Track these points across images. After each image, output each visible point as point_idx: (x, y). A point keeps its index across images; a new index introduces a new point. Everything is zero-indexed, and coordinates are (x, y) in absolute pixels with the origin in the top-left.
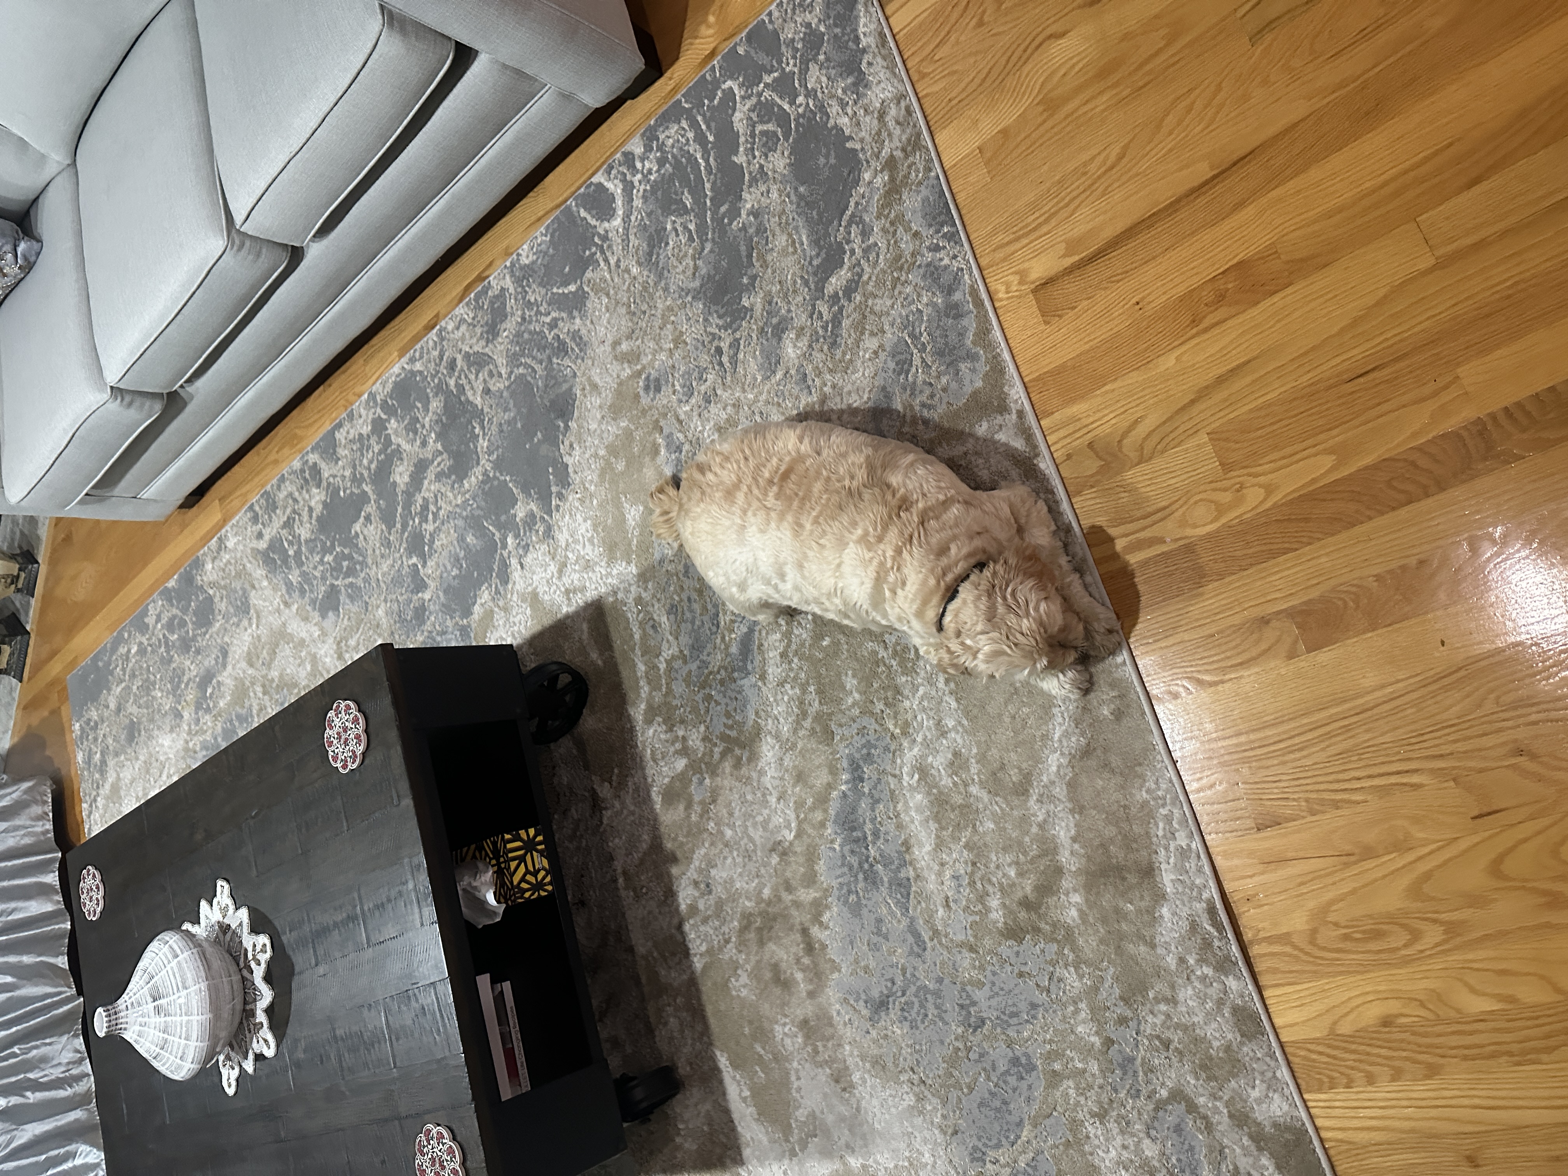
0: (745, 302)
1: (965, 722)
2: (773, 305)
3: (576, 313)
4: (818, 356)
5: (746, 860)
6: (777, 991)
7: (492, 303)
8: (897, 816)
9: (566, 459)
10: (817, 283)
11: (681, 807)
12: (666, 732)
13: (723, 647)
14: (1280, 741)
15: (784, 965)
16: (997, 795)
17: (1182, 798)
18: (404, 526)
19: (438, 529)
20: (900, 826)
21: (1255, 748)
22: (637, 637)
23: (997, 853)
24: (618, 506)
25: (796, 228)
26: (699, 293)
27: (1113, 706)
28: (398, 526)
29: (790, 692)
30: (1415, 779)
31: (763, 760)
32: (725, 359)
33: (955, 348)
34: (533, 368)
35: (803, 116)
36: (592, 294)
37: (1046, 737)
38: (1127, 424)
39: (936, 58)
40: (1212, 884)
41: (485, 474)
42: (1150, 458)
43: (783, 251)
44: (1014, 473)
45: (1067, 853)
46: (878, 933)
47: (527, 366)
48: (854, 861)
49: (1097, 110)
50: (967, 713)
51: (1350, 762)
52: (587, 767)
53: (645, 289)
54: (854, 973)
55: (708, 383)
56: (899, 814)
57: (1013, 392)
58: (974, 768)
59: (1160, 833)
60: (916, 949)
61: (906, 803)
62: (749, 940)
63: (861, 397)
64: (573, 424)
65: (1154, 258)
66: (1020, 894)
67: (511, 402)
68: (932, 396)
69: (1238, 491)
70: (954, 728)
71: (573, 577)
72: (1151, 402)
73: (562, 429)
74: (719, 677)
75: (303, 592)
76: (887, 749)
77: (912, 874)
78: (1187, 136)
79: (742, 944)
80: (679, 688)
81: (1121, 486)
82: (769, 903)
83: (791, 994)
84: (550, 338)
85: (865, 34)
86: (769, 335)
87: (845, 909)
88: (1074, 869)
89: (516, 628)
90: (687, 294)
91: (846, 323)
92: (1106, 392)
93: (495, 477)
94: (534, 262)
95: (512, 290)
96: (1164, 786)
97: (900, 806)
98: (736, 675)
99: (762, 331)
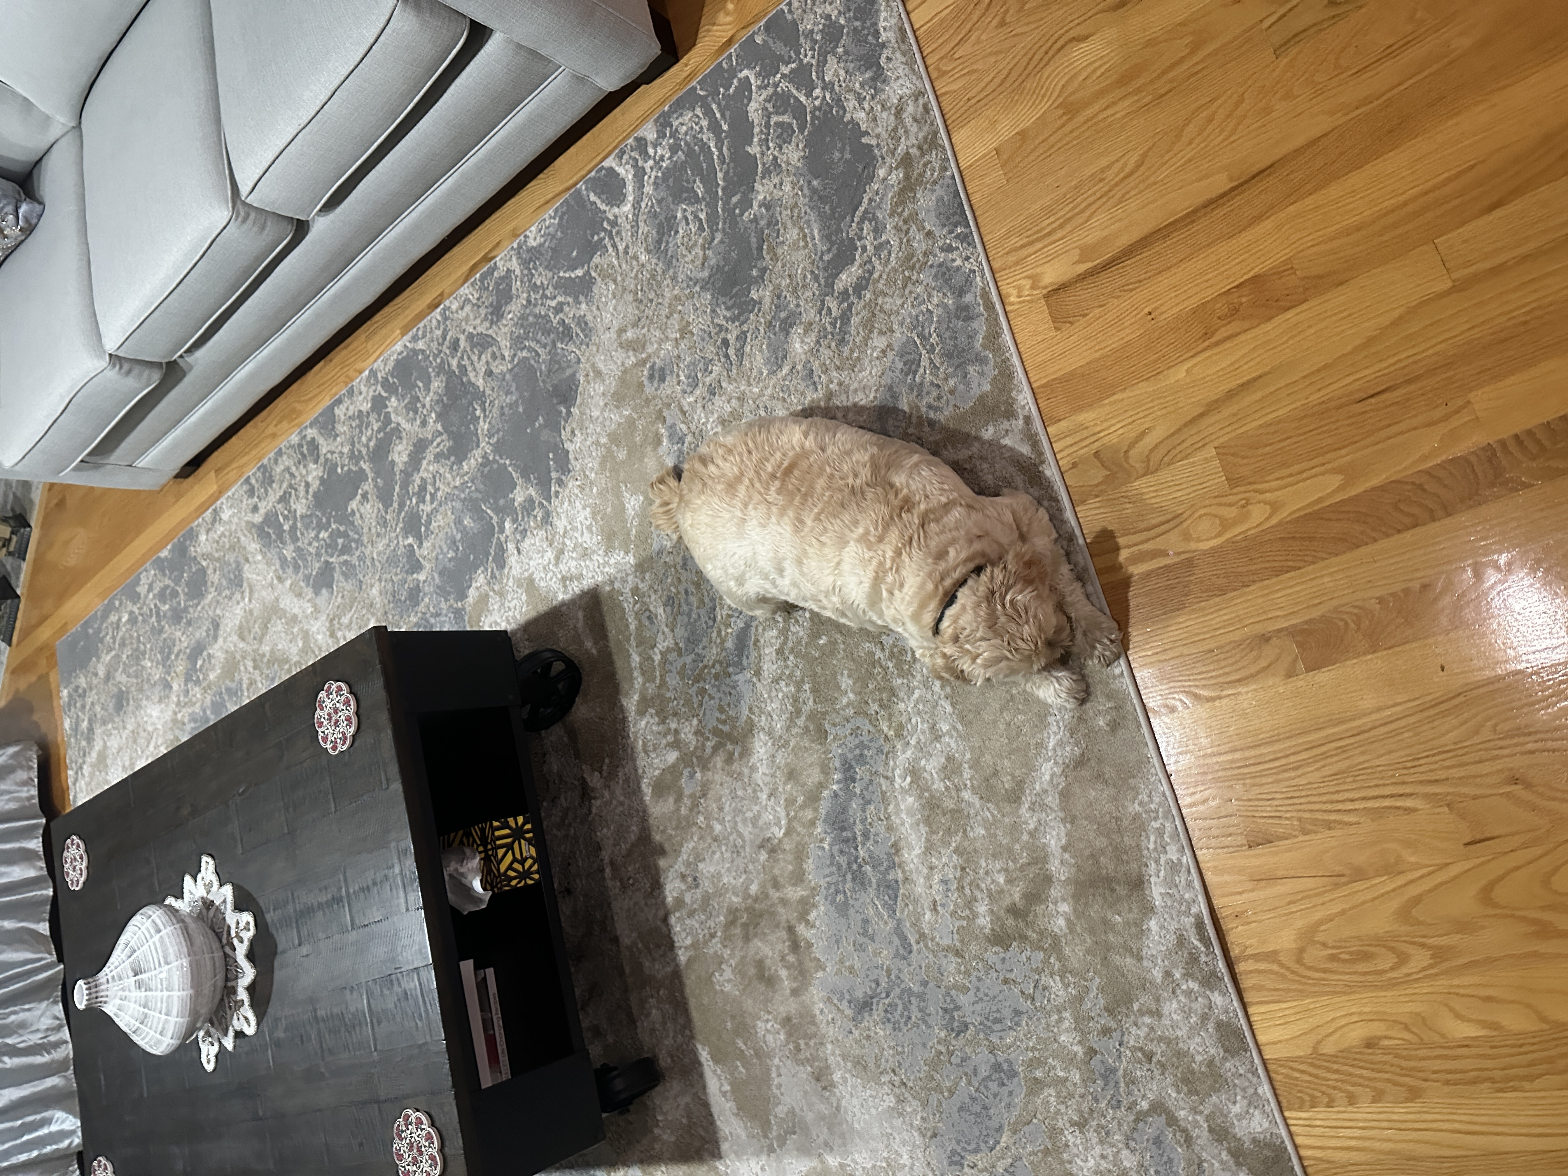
0: (754, 295)
1: (960, 727)
2: (782, 299)
3: (582, 298)
4: (825, 353)
5: (735, 855)
6: (762, 987)
7: (497, 284)
8: (888, 818)
9: (568, 445)
10: (827, 279)
11: (671, 800)
12: (658, 724)
13: (718, 641)
14: (1276, 759)
15: (768, 962)
16: (989, 801)
17: (1174, 811)
18: (402, 505)
19: (435, 510)
20: (890, 828)
21: (1250, 765)
22: (632, 627)
23: (987, 859)
24: (618, 495)
25: (808, 222)
26: (708, 283)
27: (1109, 717)
28: (395, 505)
29: (784, 689)
30: (1408, 803)
31: (755, 757)
32: (731, 351)
33: (964, 350)
34: (536, 352)
35: (819, 109)
36: (599, 280)
37: (1040, 745)
38: (1135, 435)
39: (956, 56)
40: (1201, 899)
41: (485, 456)
42: (1156, 470)
43: (794, 245)
44: (1019, 480)
45: (1057, 862)
46: (865, 934)
47: (530, 349)
48: (843, 860)
49: (1118, 115)
50: (962, 718)
51: (1344, 783)
52: (577, 755)
53: (653, 277)
54: (839, 972)
55: (713, 375)
56: (889, 816)
57: (1020, 397)
58: (967, 774)
59: (1151, 846)
60: (901, 951)
61: (897, 805)
62: (734, 935)
63: (867, 396)
64: (575, 410)
65: (1169, 268)
66: (1007, 901)
67: (514, 384)
68: (939, 398)
69: (1243, 507)
70: (948, 732)
71: (570, 565)
72: (1159, 413)
73: (564, 415)
74: (713, 671)
75: (297, 568)
76: (880, 751)
77: (900, 876)
78: (1206, 146)
79: (727, 939)
80: (673, 680)
81: (1126, 497)
82: (756, 900)
83: (774, 992)
84: (555, 322)
85: (885, 29)
86: (777, 329)
87: (832, 909)
88: (1063, 878)
89: (511, 613)
90: (695, 284)
91: (855, 320)
92: (1115, 402)
93: (495, 461)
94: (541, 245)
95: (518, 272)
96: (1156, 799)
97: (891, 808)
98: (731, 670)
99: (769, 325)
